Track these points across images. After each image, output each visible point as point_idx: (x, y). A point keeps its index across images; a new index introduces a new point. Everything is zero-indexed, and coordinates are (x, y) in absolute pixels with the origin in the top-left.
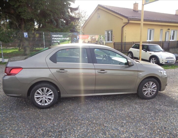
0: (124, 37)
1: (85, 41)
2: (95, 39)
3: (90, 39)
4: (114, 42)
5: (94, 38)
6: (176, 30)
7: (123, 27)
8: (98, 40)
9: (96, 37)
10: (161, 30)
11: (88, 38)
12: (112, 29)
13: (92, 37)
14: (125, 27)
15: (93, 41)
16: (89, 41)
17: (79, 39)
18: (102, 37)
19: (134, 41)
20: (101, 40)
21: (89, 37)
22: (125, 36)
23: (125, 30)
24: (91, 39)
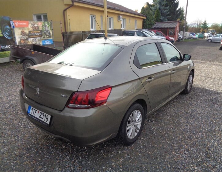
0: (68, 25)
1: (25, 31)
2: (38, 27)
3: (31, 27)
4: (63, 32)
5: (36, 25)
6: (112, 17)
7: (65, 10)
8: (43, 28)
9: (39, 24)
10: (101, 16)
11: (27, 26)
12: (46, 13)
13: (33, 25)
14: (68, 11)
15: (36, 31)
16: (30, 30)
17: (14, 27)
18: (46, 24)
19: (83, 31)
20: (46, 28)
21: (30, 24)
22: (70, 23)
23: (68, 15)
24: (33, 28)
